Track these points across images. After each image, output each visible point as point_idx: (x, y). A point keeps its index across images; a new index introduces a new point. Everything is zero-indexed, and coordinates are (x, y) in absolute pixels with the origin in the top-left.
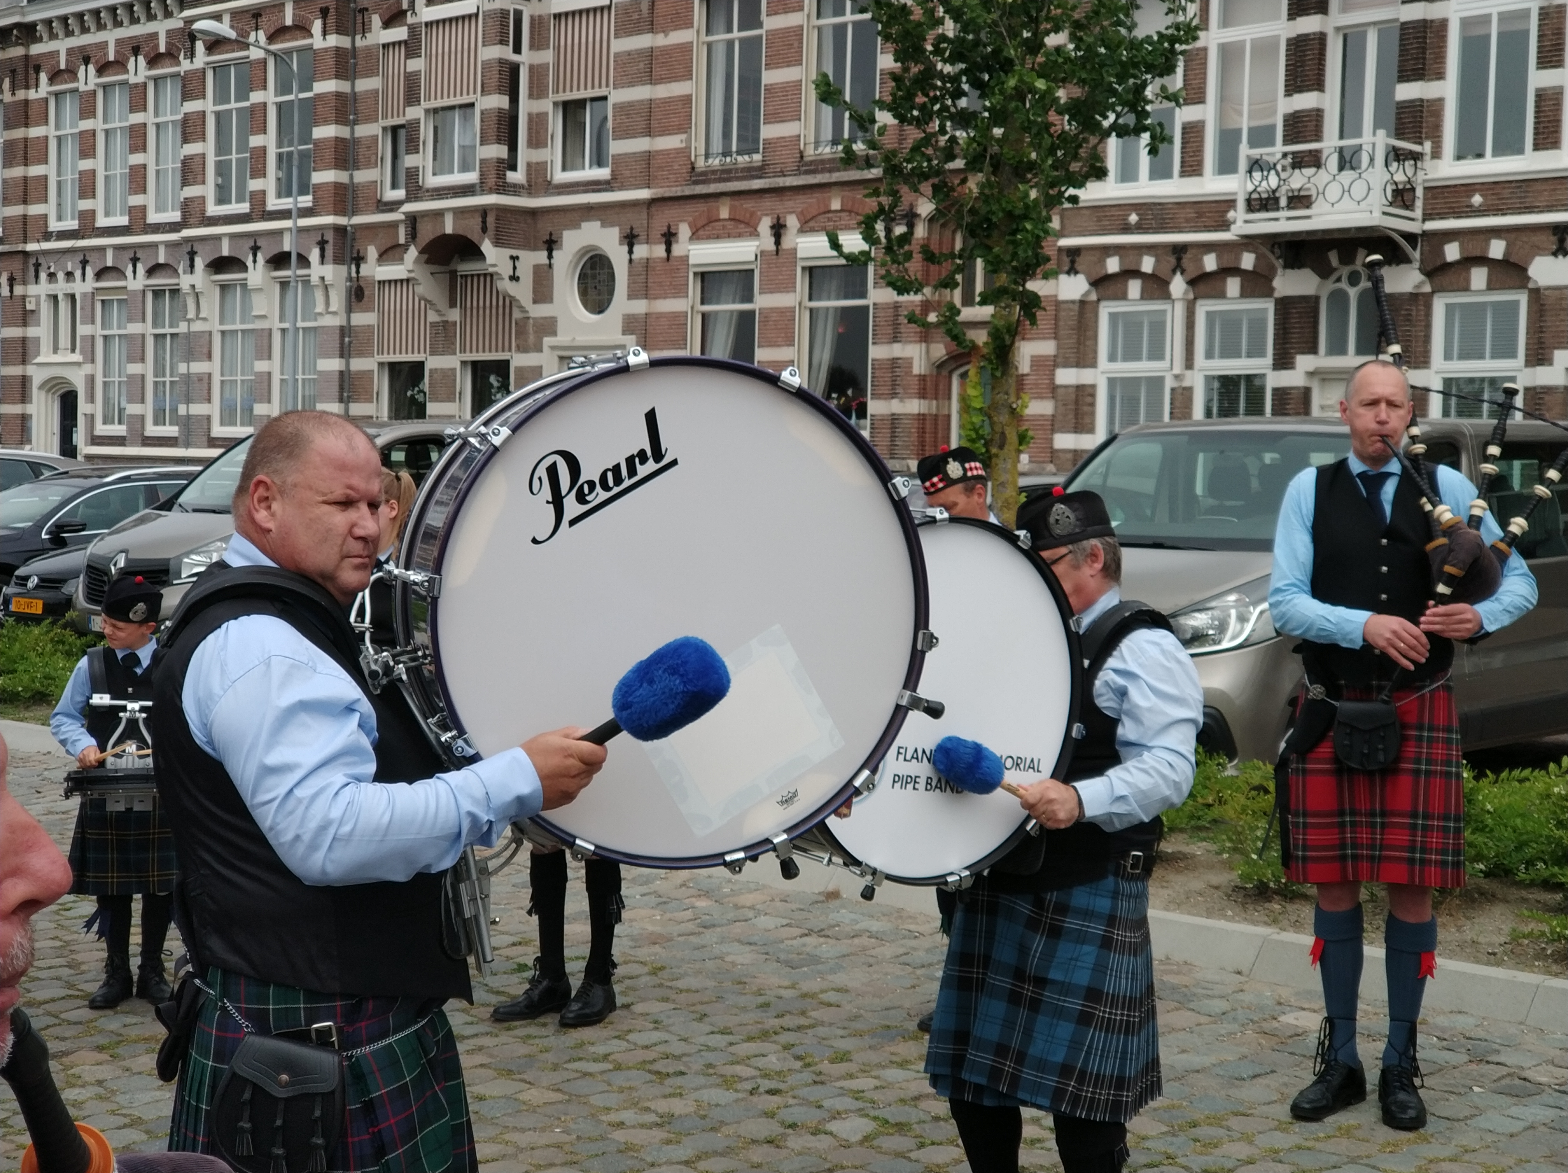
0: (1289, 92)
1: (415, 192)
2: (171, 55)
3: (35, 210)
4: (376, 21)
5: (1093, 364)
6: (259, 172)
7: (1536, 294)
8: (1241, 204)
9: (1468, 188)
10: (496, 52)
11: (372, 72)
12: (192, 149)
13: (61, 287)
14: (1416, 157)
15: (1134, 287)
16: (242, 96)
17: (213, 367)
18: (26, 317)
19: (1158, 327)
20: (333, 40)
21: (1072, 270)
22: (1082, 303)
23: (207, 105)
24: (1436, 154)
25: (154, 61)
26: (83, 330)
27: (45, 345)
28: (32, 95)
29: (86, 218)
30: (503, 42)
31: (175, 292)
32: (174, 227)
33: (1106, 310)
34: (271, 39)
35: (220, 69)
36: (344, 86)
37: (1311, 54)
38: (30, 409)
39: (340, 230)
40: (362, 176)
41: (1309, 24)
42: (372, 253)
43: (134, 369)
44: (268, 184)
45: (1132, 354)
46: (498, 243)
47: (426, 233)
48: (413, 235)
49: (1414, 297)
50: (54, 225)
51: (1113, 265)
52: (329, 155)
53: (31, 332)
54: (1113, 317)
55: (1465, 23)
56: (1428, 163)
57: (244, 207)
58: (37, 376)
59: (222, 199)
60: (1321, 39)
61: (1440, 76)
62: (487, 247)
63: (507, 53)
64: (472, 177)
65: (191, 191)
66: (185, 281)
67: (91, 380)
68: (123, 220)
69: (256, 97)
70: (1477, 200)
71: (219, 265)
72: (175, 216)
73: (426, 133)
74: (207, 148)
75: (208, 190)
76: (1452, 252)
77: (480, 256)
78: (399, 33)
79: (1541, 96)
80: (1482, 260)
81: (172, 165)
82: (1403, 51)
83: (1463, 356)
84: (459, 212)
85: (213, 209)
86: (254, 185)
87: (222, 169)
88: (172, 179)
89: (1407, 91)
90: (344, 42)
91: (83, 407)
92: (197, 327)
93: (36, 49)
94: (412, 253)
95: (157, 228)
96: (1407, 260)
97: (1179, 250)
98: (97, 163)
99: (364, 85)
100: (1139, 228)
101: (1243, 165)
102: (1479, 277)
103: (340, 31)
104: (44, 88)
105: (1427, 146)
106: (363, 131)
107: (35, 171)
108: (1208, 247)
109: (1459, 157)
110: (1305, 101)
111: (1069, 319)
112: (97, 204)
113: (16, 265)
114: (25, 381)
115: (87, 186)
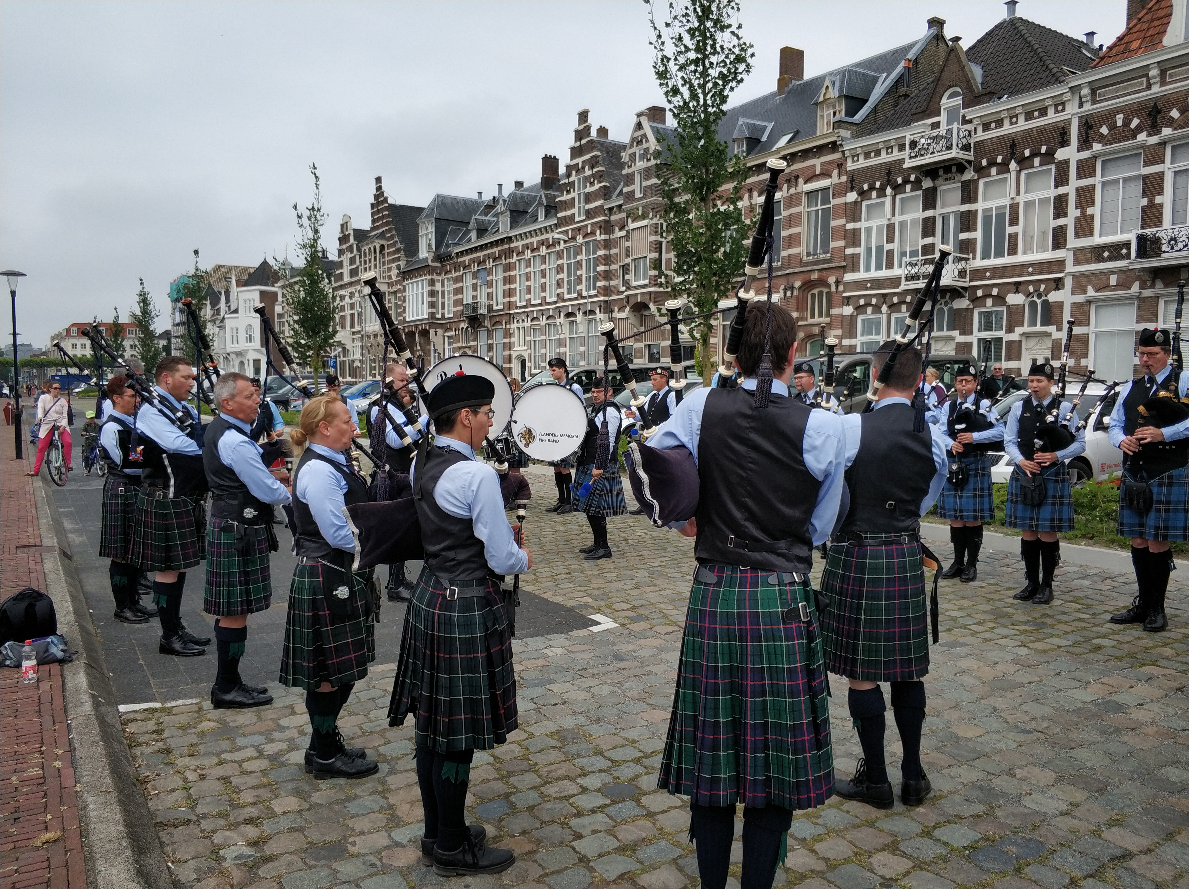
0: (923, 238)
1: (629, 288)
2: (553, 245)
3: (513, 299)
4: (617, 229)
5: (856, 337)
6: (580, 283)
7: (1009, 307)
8: (903, 279)
9: (985, 270)
10: (654, 238)
11: (615, 247)
12: (560, 276)
13: (521, 325)
14: (967, 259)
15: (870, 310)
16: (575, 257)
17: (567, 350)
18: (510, 335)
19: (878, 323)
20: (603, 237)
21: (848, 304)
22: (851, 316)
23: (564, 261)
24: (974, 258)
25: (548, 247)
26: (527, 339)
27: (516, 344)
28: (512, 261)
29: (528, 301)
30: (656, 234)
31: (555, 325)
32: (554, 303)
33: (860, 318)
34: (584, 237)
35: (568, 249)
36: (607, 252)
37: (930, 224)
38: (512, 365)
39: (606, 302)
40: (613, 283)
41: (929, 213)
42: (616, 309)
43: (543, 351)
44: (583, 287)
45: (870, 333)
46: (655, 304)
47: (632, 302)
48: (628, 303)
49: (967, 310)
50: (519, 304)
51: (862, 302)
52: (602, 276)
53: (512, 340)
54: (863, 320)
55: (984, 211)
56: (971, 261)
57: (576, 295)
58: (514, 354)
59: (569, 293)
60: (934, 218)
61: (975, 230)
62: (651, 306)
63: (658, 238)
64: (646, 282)
65: (560, 291)
66: (558, 321)
67: (530, 355)
68: (539, 302)
69: (579, 258)
70: (988, 274)
71: (568, 315)
72: (555, 299)
73: (632, 267)
74: (564, 276)
75: (564, 290)
76: (980, 293)
77: (649, 308)
78: (623, 233)
79: (1010, 236)
80: (990, 296)
81: (554, 282)
82: (962, 222)
83: (986, 330)
84: (642, 294)
85: (566, 296)
86: (579, 287)
87: (569, 282)
88: (554, 287)
89: (963, 236)
90: (607, 237)
91: (528, 364)
92: (562, 336)
93: (512, 245)
94: (628, 308)
95: (549, 304)
96: (964, 297)
97: (885, 295)
98: (530, 283)
99: (613, 251)
100: (871, 288)
101: (904, 265)
102: (989, 302)
103: (605, 233)
104: (515, 258)
105: (971, 255)
106: (613, 267)
107: (513, 286)
108: (895, 294)
109: (983, 259)
110: (929, 240)
111: (847, 321)
112: (531, 296)
113: (507, 317)
114: (510, 356)
115: (528, 291)
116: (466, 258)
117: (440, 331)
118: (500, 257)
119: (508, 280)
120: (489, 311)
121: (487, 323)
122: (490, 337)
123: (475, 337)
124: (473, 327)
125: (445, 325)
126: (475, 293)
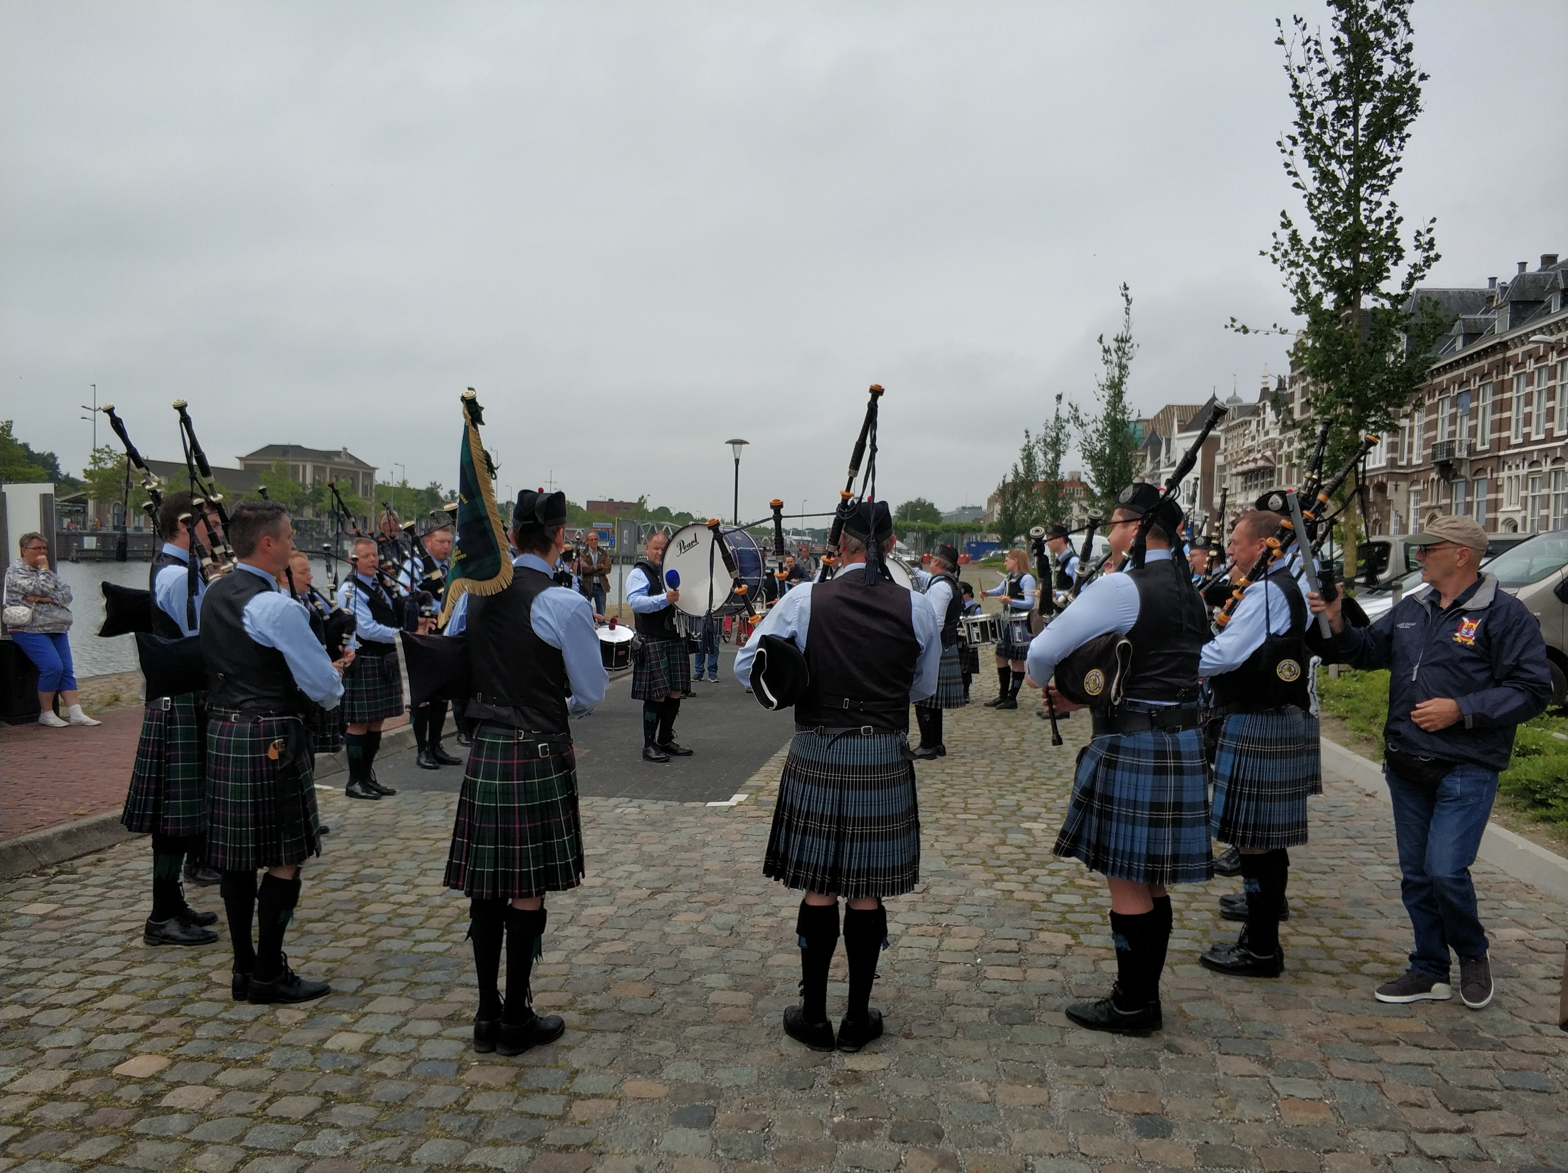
3: (1505, 434)
13: (1514, 472)
18: (1498, 488)
26: (1522, 493)
27: (1505, 502)
28: (1506, 377)
29: (1527, 436)
43: (1545, 512)
50: (1513, 441)
53: (1500, 496)
58: (1501, 517)
67: (1525, 519)
68: (1543, 436)
93: (1509, 354)
95: (1557, 439)
98: (1532, 409)
104: (1511, 373)
107: (1506, 415)
112: (1532, 428)
113: (1495, 461)
114: (1496, 520)
115: (1528, 421)
116: (1444, 378)
117: (1403, 485)
118: (1490, 373)
119: (1501, 406)
120: (1469, 454)
121: (1465, 471)
122: (1469, 492)
123: (1449, 494)
124: (1447, 479)
125: (1410, 476)
126: (1452, 428)
